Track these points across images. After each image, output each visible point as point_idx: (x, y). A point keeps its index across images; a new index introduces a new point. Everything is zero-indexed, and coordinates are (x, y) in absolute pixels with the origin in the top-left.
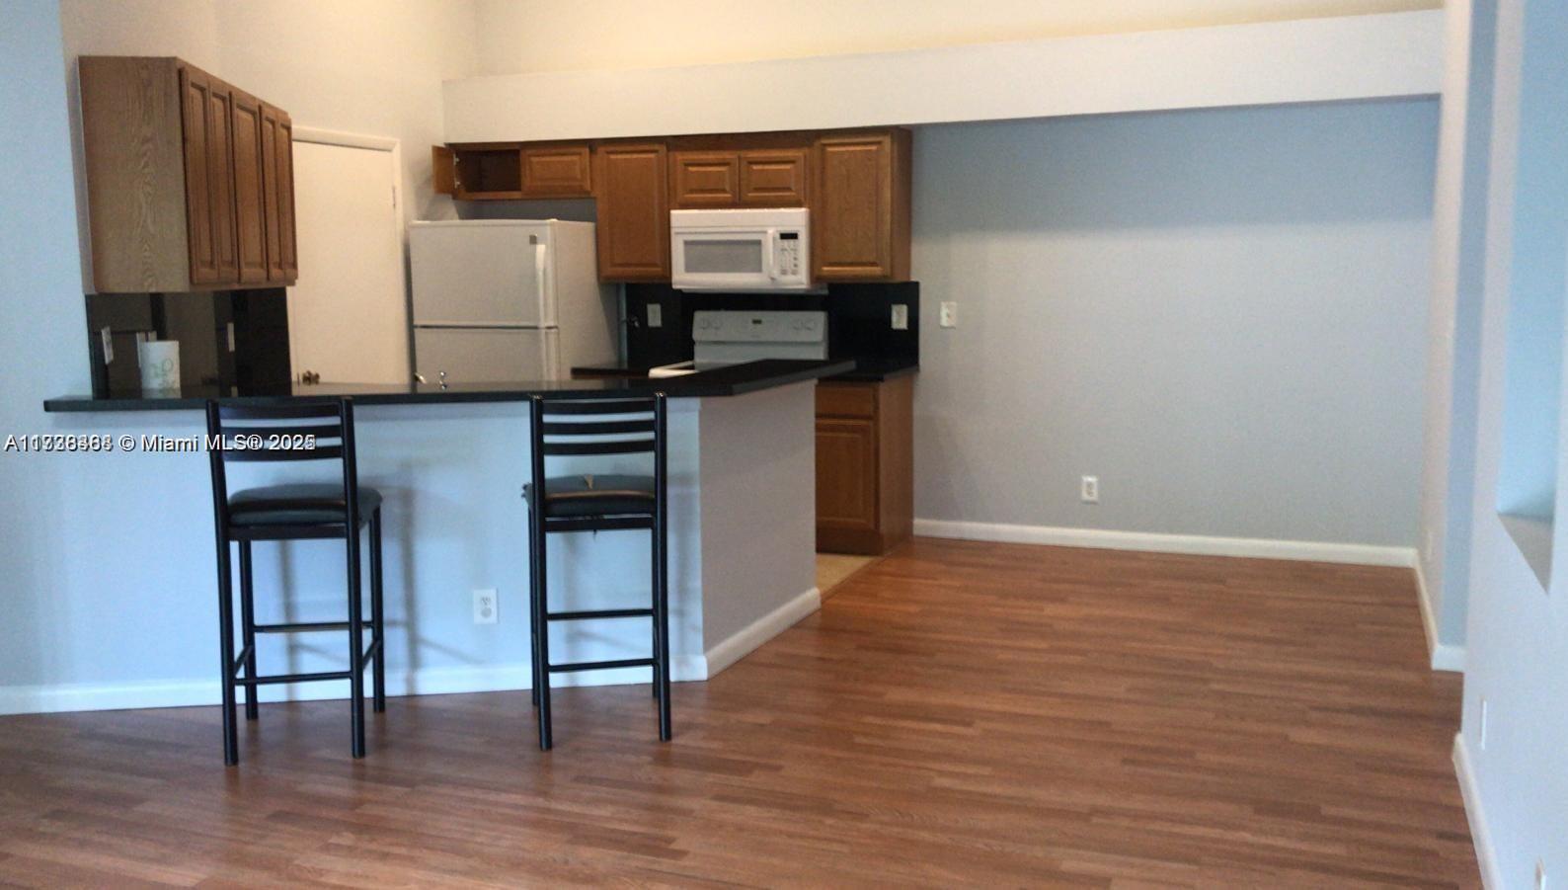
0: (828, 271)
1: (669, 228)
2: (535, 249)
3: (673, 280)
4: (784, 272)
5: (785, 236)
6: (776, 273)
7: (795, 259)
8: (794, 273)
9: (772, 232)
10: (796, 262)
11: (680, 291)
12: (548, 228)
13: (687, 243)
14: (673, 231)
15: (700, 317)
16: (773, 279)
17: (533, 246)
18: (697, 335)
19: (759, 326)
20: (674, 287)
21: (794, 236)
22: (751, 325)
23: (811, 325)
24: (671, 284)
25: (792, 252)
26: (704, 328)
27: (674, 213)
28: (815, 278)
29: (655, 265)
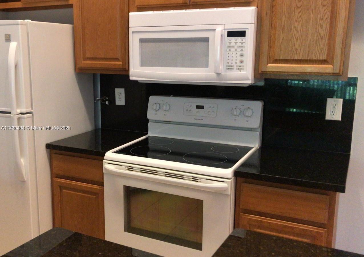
0: (272, 67)
1: (128, 27)
2: (9, 45)
3: (130, 73)
4: (230, 68)
5: (231, 34)
6: (222, 68)
7: (242, 55)
8: (240, 69)
9: (221, 30)
10: (243, 58)
11: (136, 82)
12: (20, 26)
13: (142, 41)
14: (131, 30)
15: (153, 100)
16: (218, 74)
17: (8, 43)
18: (150, 115)
19: (200, 110)
20: (131, 78)
21: (242, 34)
22: (195, 110)
23: (248, 113)
24: (128, 76)
25: (239, 50)
26: (156, 110)
27: (133, 15)
28: (258, 73)
29: (117, 59)
